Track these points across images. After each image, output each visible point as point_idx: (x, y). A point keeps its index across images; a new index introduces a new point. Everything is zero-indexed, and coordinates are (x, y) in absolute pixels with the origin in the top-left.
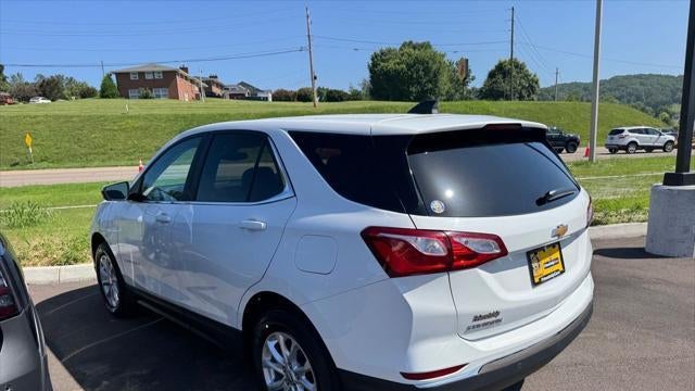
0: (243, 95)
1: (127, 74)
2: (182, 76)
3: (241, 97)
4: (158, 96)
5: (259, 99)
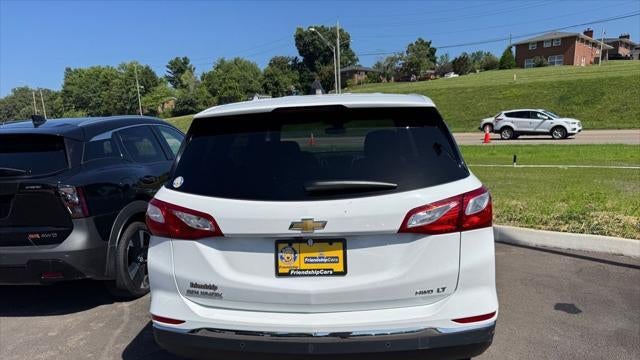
1: (526, 45)
2: (582, 40)
4: (553, 64)
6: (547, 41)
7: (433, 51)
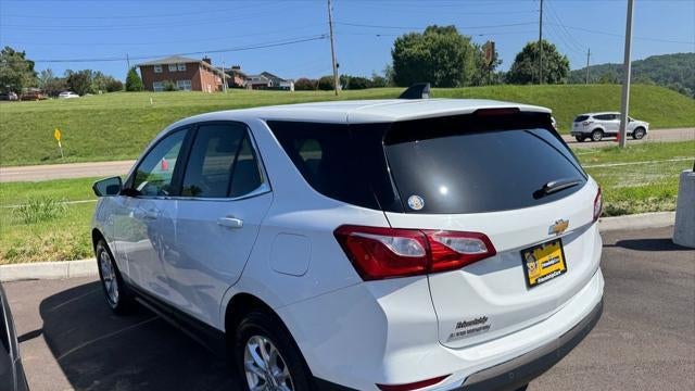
0: (266, 85)
1: (152, 67)
2: (205, 67)
3: (264, 87)
4: (182, 89)
5: (282, 89)
6: (173, 65)
7: (32, 64)
